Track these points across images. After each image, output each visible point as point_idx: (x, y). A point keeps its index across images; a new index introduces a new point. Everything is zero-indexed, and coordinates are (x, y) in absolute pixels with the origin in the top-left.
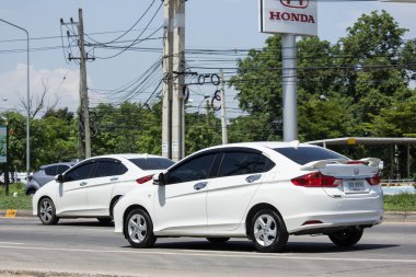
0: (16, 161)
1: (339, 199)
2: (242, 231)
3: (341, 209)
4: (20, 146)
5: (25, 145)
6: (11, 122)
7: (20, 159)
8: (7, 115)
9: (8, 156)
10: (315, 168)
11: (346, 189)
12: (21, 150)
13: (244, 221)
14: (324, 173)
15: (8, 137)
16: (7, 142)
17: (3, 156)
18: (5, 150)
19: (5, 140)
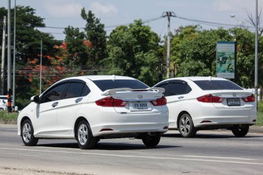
0: (244, 77)
1: (123, 115)
2: (73, 135)
3: (126, 121)
4: (247, 62)
5: (253, 61)
6: (238, 38)
7: (247, 75)
8: (235, 32)
9: (236, 72)
10: (109, 94)
11: (131, 108)
12: (248, 66)
13: (73, 129)
14: (115, 97)
15: (236, 53)
16: (236, 59)
17: (231, 72)
18: (233, 66)
19: (233, 56)
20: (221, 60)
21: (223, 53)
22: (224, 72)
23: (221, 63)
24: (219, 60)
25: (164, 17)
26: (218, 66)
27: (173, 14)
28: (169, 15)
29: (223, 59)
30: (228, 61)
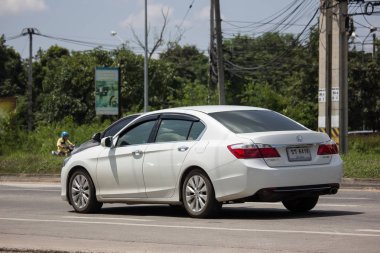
16: (119, 89)
17: (114, 106)
18: (116, 99)
19: (116, 86)
20: (101, 91)
21: (104, 82)
22: (105, 106)
23: (101, 95)
24: (98, 90)
25: (24, 34)
26: (98, 98)
27: (36, 32)
28: (31, 32)
29: (104, 89)
30: (110, 92)
